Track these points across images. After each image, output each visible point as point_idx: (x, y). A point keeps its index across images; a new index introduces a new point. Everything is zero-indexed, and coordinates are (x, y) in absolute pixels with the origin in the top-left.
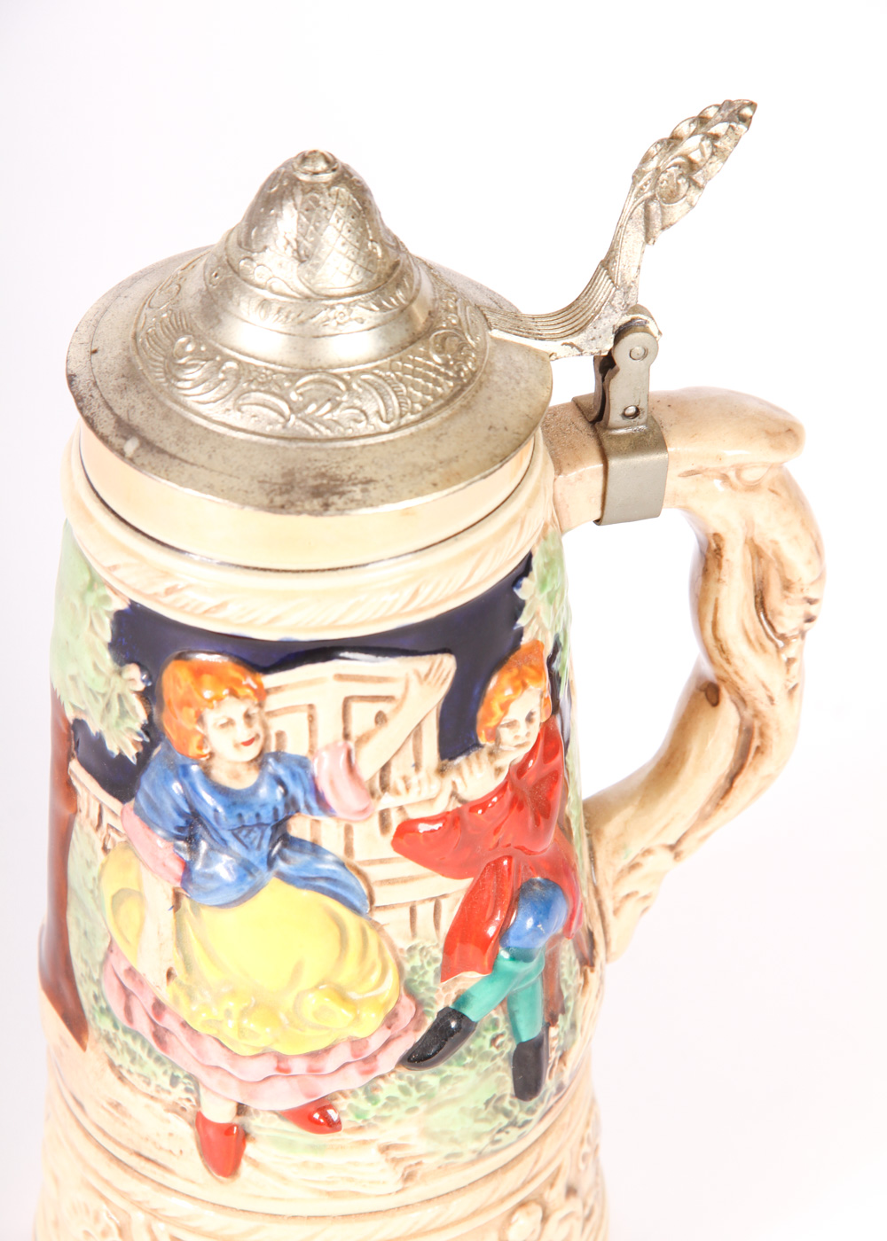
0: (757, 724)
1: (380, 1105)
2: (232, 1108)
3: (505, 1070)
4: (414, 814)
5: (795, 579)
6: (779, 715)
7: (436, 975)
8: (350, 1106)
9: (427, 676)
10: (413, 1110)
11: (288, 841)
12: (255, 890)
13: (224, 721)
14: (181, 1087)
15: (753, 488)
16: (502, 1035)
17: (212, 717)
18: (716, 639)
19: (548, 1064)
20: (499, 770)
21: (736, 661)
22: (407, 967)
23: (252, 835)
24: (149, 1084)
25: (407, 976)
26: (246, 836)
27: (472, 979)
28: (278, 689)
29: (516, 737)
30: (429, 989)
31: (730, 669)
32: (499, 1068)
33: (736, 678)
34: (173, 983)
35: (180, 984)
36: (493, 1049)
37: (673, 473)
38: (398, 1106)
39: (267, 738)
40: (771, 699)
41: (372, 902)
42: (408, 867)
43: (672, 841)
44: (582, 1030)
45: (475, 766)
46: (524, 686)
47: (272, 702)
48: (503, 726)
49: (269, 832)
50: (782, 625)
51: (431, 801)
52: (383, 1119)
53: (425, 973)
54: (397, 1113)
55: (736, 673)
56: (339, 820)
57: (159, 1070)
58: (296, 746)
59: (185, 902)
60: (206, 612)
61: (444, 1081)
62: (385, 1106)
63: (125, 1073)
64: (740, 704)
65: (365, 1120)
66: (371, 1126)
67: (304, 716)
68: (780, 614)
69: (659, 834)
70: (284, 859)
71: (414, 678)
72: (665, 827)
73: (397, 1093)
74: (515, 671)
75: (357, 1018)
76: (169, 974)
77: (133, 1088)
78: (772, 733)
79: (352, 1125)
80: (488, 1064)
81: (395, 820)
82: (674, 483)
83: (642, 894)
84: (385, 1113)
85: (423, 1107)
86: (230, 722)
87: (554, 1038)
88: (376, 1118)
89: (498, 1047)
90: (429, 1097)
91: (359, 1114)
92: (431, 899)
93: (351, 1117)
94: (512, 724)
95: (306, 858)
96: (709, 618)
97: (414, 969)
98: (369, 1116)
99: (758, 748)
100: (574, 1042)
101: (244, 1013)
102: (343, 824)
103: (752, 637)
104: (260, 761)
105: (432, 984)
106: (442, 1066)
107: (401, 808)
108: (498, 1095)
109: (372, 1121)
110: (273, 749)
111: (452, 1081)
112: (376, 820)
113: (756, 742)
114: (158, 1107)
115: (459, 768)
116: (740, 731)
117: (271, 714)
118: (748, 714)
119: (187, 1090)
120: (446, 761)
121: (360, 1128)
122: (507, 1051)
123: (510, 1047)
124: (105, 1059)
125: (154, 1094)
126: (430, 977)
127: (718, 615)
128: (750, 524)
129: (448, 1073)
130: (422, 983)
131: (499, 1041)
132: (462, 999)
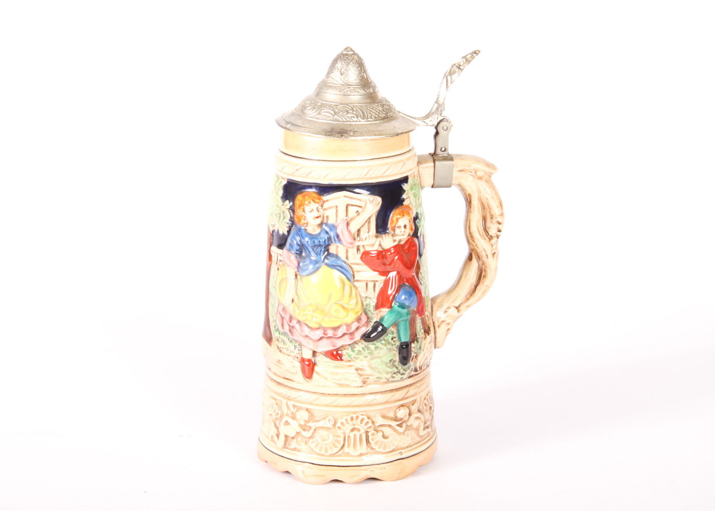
0: (483, 267)
1: (355, 353)
2: (311, 352)
3: (396, 351)
4: (368, 249)
5: (494, 214)
6: (490, 262)
7: (374, 308)
8: (347, 353)
9: (372, 202)
10: (366, 357)
11: (329, 254)
12: (318, 268)
13: (311, 210)
14: (297, 349)
15: (480, 178)
16: (395, 338)
17: (307, 209)
18: (470, 233)
19: (411, 356)
20: (394, 241)
21: (476, 240)
22: (365, 303)
23: (318, 250)
24: (288, 351)
25: (365, 307)
26: (316, 250)
27: (385, 312)
28: (327, 201)
29: (401, 232)
30: (371, 313)
31: (474, 244)
32: (394, 350)
33: (476, 248)
34: (294, 304)
35: (296, 304)
36: (392, 341)
37: (455, 170)
38: (361, 354)
39: (323, 218)
40: (487, 256)
41: (354, 277)
42: (365, 268)
43: (457, 305)
44: (423, 350)
45: (387, 237)
46: (404, 215)
47: (326, 205)
48: (397, 227)
49: (323, 249)
50: (491, 232)
51: (373, 245)
52: (357, 358)
53: (370, 307)
54: (361, 357)
55: (476, 245)
56: (344, 246)
57: (291, 344)
58: (331, 221)
59: (299, 277)
60: (307, 175)
61: (376, 348)
62: (357, 354)
63: (281, 349)
64: (478, 258)
65: (351, 358)
66: (353, 360)
67: (334, 210)
68: (490, 228)
69: (453, 302)
70: (327, 259)
71: (368, 201)
72: (455, 300)
73: (361, 349)
74: (401, 210)
75: (347, 315)
76: (293, 301)
77: (284, 353)
78: (488, 270)
79: (347, 360)
80: (390, 347)
81: (362, 250)
82: (456, 174)
83: (447, 322)
84: (357, 356)
85: (369, 357)
86: (312, 210)
87: (414, 348)
88: (354, 357)
89: (394, 341)
90: (371, 353)
91: (349, 356)
92: (373, 281)
93: (347, 357)
94: (399, 227)
95: (334, 259)
96: (468, 226)
97: (367, 304)
98: (352, 357)
99: (484, 276)
100: (420, 353)
101: (314, 311)
102: (345, 248)
103: (481, 233)
104: (321, 225)
105: (372, 311)
106: (375, 342)
107: (363, 246)
108: (394, 360)
109: (353, 359)
110: (325, 222)
111: (379, 349)
112: (356, 248)
113: (483, 274)
114: (291, 358)
115: (382, 237)
116: (478, 269)
117: (325, 209)
118: (481, 263)
119: (299, 350)
120: (378, 234)
121: (350, 361)
122: (397, 344)
123: (398, 343)
124: (276, 346)
125: (290, 354)
126: (372, 309)
127: (471, 224)
128: (479, 191)
129: (377, 345)
130: (369, 310)
131: (394, 339)
132: (382, 319)
